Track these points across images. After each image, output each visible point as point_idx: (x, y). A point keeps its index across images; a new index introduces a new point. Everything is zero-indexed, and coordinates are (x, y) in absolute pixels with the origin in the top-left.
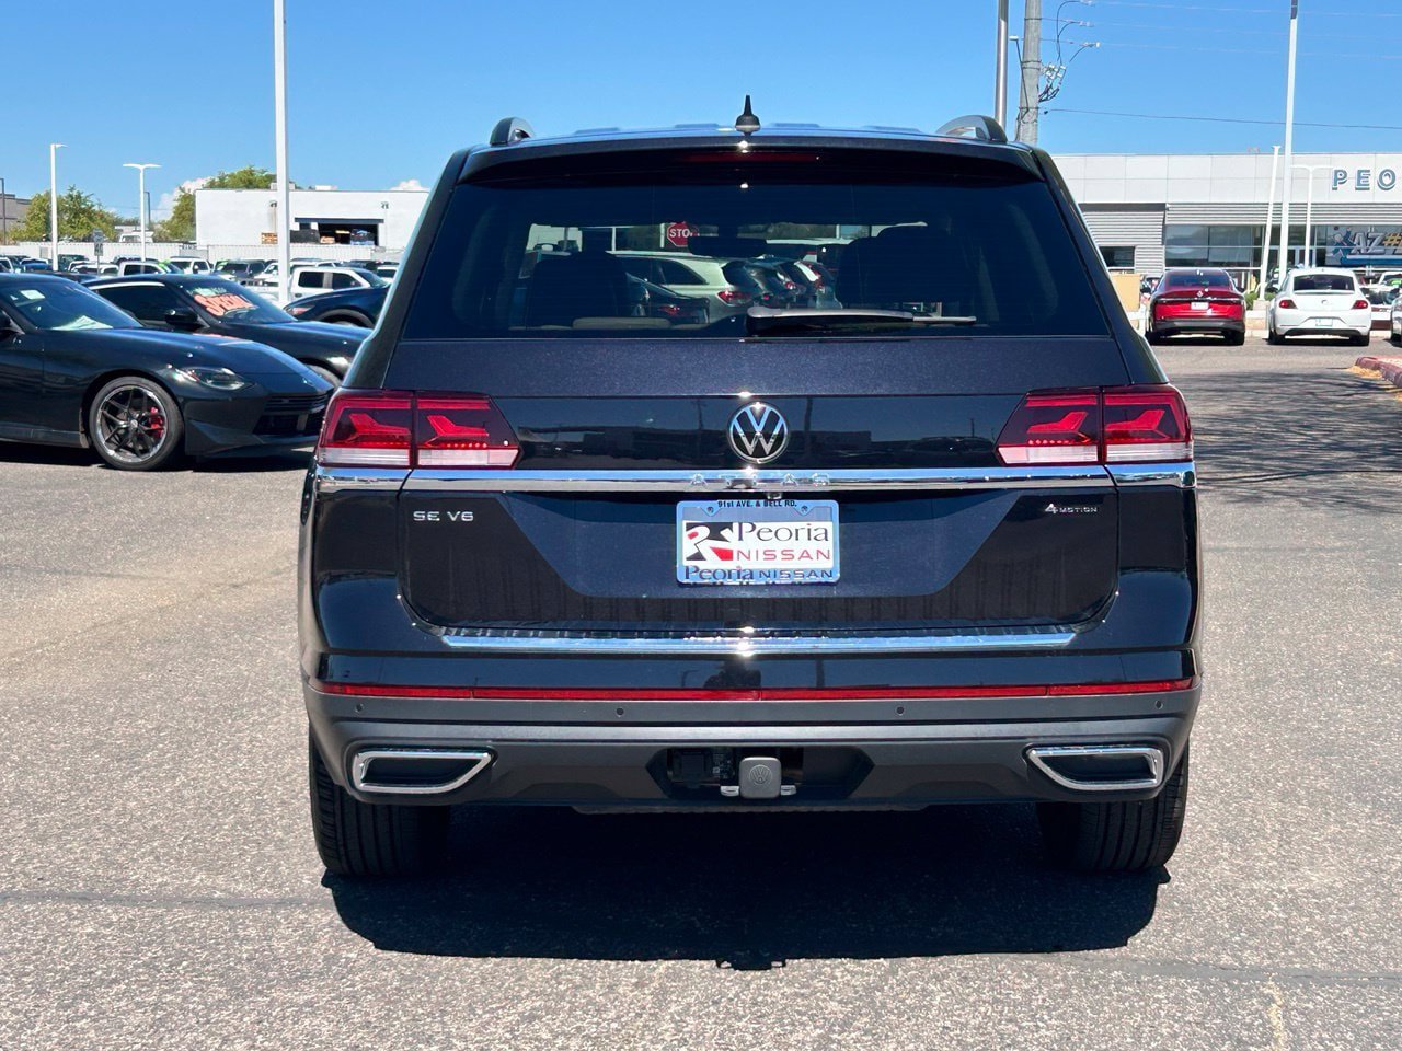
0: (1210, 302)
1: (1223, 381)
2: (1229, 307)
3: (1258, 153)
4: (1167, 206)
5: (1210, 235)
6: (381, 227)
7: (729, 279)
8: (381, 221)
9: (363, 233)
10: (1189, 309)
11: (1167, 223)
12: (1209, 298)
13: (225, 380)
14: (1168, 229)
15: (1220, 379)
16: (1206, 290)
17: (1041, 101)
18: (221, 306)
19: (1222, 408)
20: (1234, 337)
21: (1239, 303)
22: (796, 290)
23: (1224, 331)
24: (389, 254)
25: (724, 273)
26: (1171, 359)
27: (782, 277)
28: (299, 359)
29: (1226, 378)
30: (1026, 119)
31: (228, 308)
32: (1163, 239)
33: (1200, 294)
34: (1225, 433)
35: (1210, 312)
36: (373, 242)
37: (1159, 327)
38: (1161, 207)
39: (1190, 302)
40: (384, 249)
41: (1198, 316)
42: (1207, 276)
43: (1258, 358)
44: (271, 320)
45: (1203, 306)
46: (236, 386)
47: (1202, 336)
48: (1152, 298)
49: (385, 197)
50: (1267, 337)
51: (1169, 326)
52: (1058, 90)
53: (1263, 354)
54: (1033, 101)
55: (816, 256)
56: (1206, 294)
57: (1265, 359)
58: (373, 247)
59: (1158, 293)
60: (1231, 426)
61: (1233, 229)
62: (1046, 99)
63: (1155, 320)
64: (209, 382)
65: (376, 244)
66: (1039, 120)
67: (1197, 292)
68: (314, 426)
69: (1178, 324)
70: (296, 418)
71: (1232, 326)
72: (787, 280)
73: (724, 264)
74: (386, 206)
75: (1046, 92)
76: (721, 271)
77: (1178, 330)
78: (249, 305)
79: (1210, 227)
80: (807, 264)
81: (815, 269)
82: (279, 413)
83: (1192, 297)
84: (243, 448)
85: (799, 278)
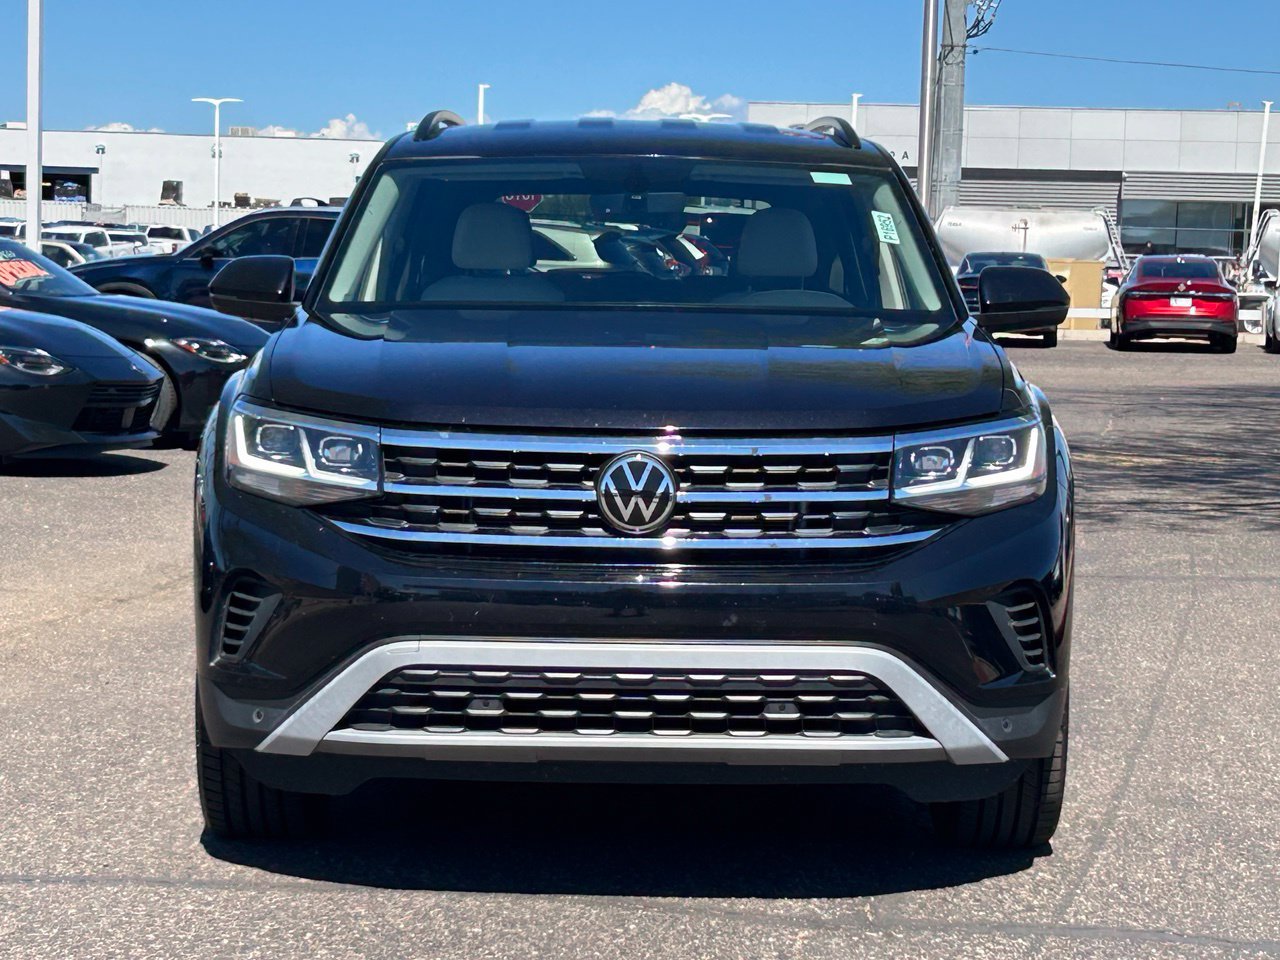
0: (1193, 297)
1: (1217, 395)
2: (1217, 304)
3: (1241, 110)
4: (1124, 174)
5: (1178, 213)
6: (94, 177)
7: (602, 256)
8: (95, 170)
9: (71, 186)
10: (1168, 305)
11: (1123, 197)
12: (1192, 292)
13: (38, 363)
14: (1124, 204)
15: (1213, 392)
16: (1189, 283)
17: (969, 37)
18: (11, 273)
19: (1223, 426)
20: (1223, 342)
21: (1230, 300)
22: (679, 271)
23: (1211, 334)
24: (106, 214)
25: (596, 246)
26: (1147, 368)
27: (660, 253)
28: (121, 340)
29: (1221, 391)
30: (950, 59)
31: (20, 276)
32: (1119, 217)
33: (1182, 287)
34: (1233, 455)
35: (1193, 311)
36: (84, 198)
37: (1131, 328)
38: (1116, 177)
39: (1169, 297)
40: (99, 208)
41: (1180, 316)
42: (1189, 265)
43: (1257, 369)
44: (69, 292)
45: (1186, 302)
46: (53, 371)
47: (1182, 340)
48: (1122, 291)
49: (100, 139)
50: (1263, 343)
51: (1140, 326)
52: (991, 23)
53: (1261, 365)
54: (958, 38)
55: (698, 228)
56: (1189, 288)
57: (1264, 370)
58: (85, 204)
59: (1128, 284)
60: (1237, 448)
61: (1205, 207)
62: (976, 35)
63: (1125, 318)
64: (20, 366)
65: (88, 200)
66: (966, 60)
67: (1179, 284)
68: (142, 422)
69: (1154, 325)
70: (122, 411)
71: (1221, 328)
72: (667, 257)
73: (595, 237)
74: (101, 150)
75: (977, 25)
76: (593, 245)
77: (1152, 333)
78: (44, 273)
79: (1178, 203)
80: (690, 239)
81: (699, 245)
82: (104, 405)
83: (1171, 290)
84: (63, 447)
85: (683, 256)
